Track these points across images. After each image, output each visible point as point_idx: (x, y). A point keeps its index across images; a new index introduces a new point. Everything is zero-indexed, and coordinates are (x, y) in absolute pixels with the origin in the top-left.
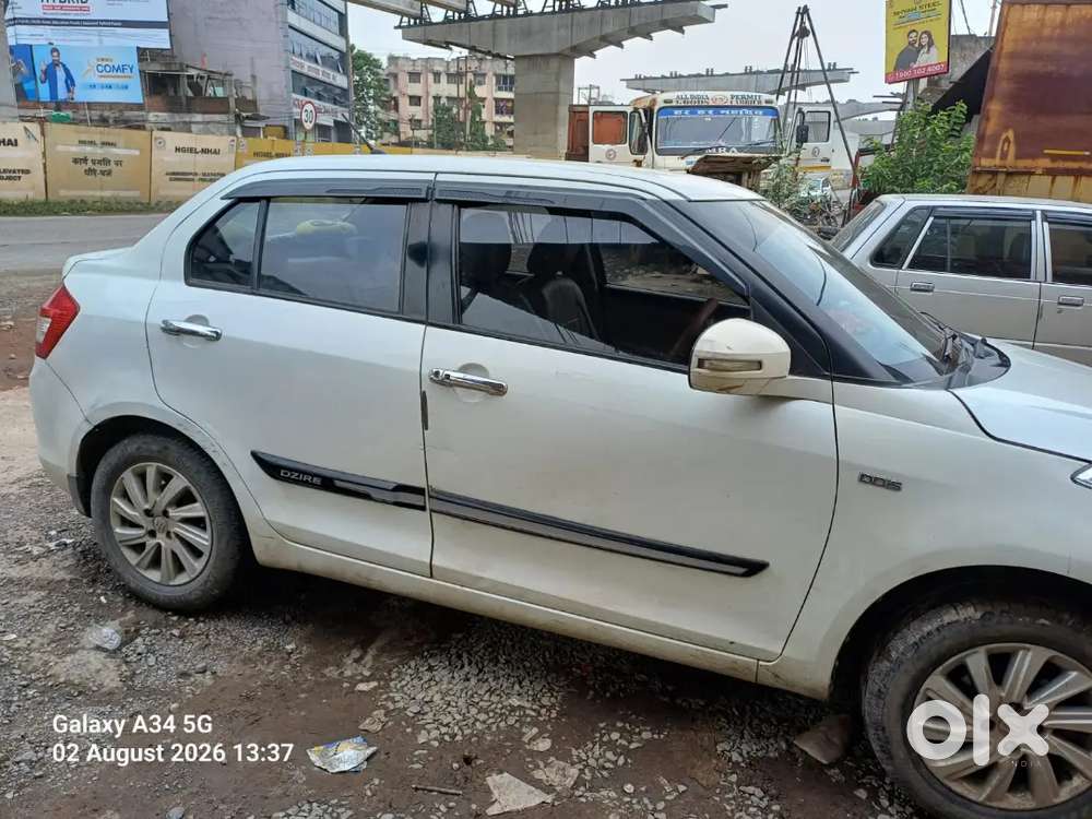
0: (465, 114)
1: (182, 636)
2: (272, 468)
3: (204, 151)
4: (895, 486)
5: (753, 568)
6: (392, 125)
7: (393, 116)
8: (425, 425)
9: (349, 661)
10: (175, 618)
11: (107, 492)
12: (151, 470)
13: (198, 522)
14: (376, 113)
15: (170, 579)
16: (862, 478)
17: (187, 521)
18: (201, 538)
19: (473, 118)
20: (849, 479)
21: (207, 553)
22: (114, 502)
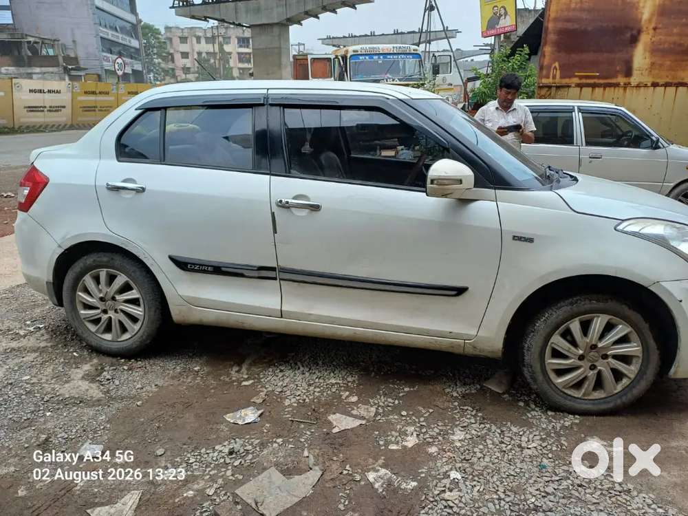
0: (220, 63)
1: (130, 369)
2: (182, 264)
3: (49, 91)
4: (531, 240)
5: (460, 291)
6: (170, 72)
7: (171, 66)
8: (275, 231)
9: (233, 373)
10: (123, 360)
11: (74, 289)
12: (103, 274)
13: (135, 302)
14: (159, 63)
15: (118, 338)
16: (515, 238)
17: (128, 301)
18: (137, 311)
19: (224, 66)
20: (508, 239)
21: (141, 318)
22: (79, 295)
